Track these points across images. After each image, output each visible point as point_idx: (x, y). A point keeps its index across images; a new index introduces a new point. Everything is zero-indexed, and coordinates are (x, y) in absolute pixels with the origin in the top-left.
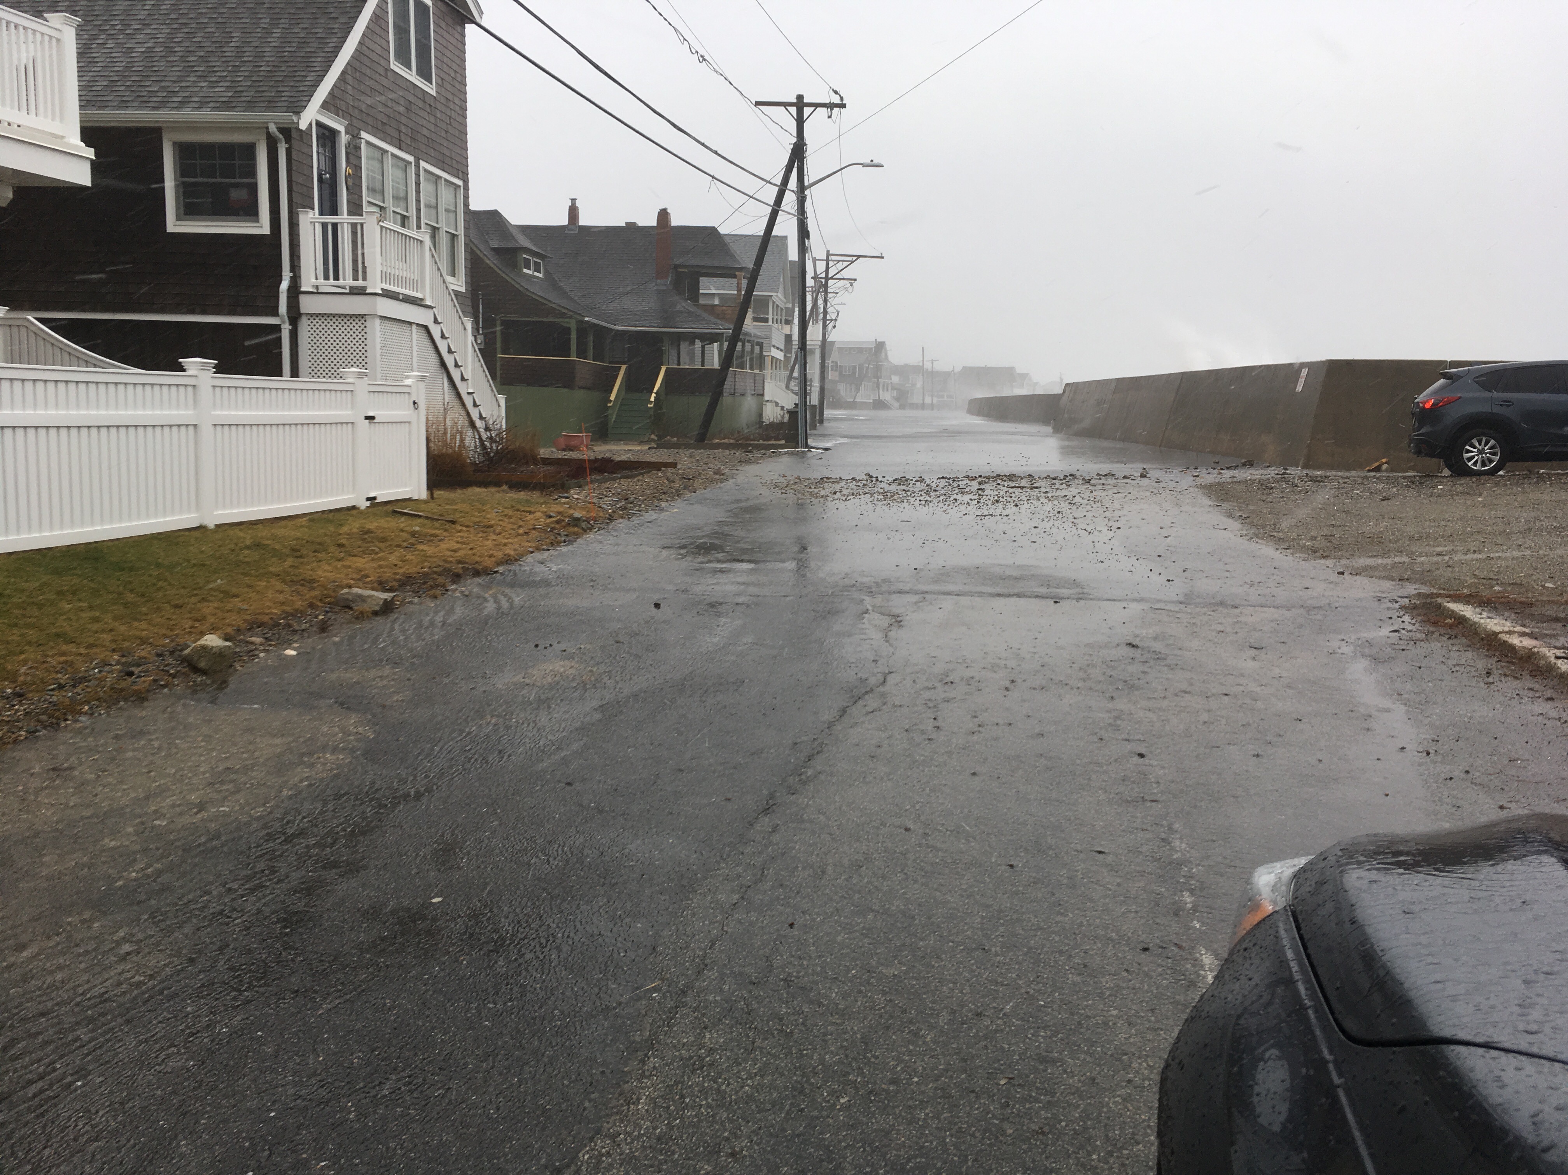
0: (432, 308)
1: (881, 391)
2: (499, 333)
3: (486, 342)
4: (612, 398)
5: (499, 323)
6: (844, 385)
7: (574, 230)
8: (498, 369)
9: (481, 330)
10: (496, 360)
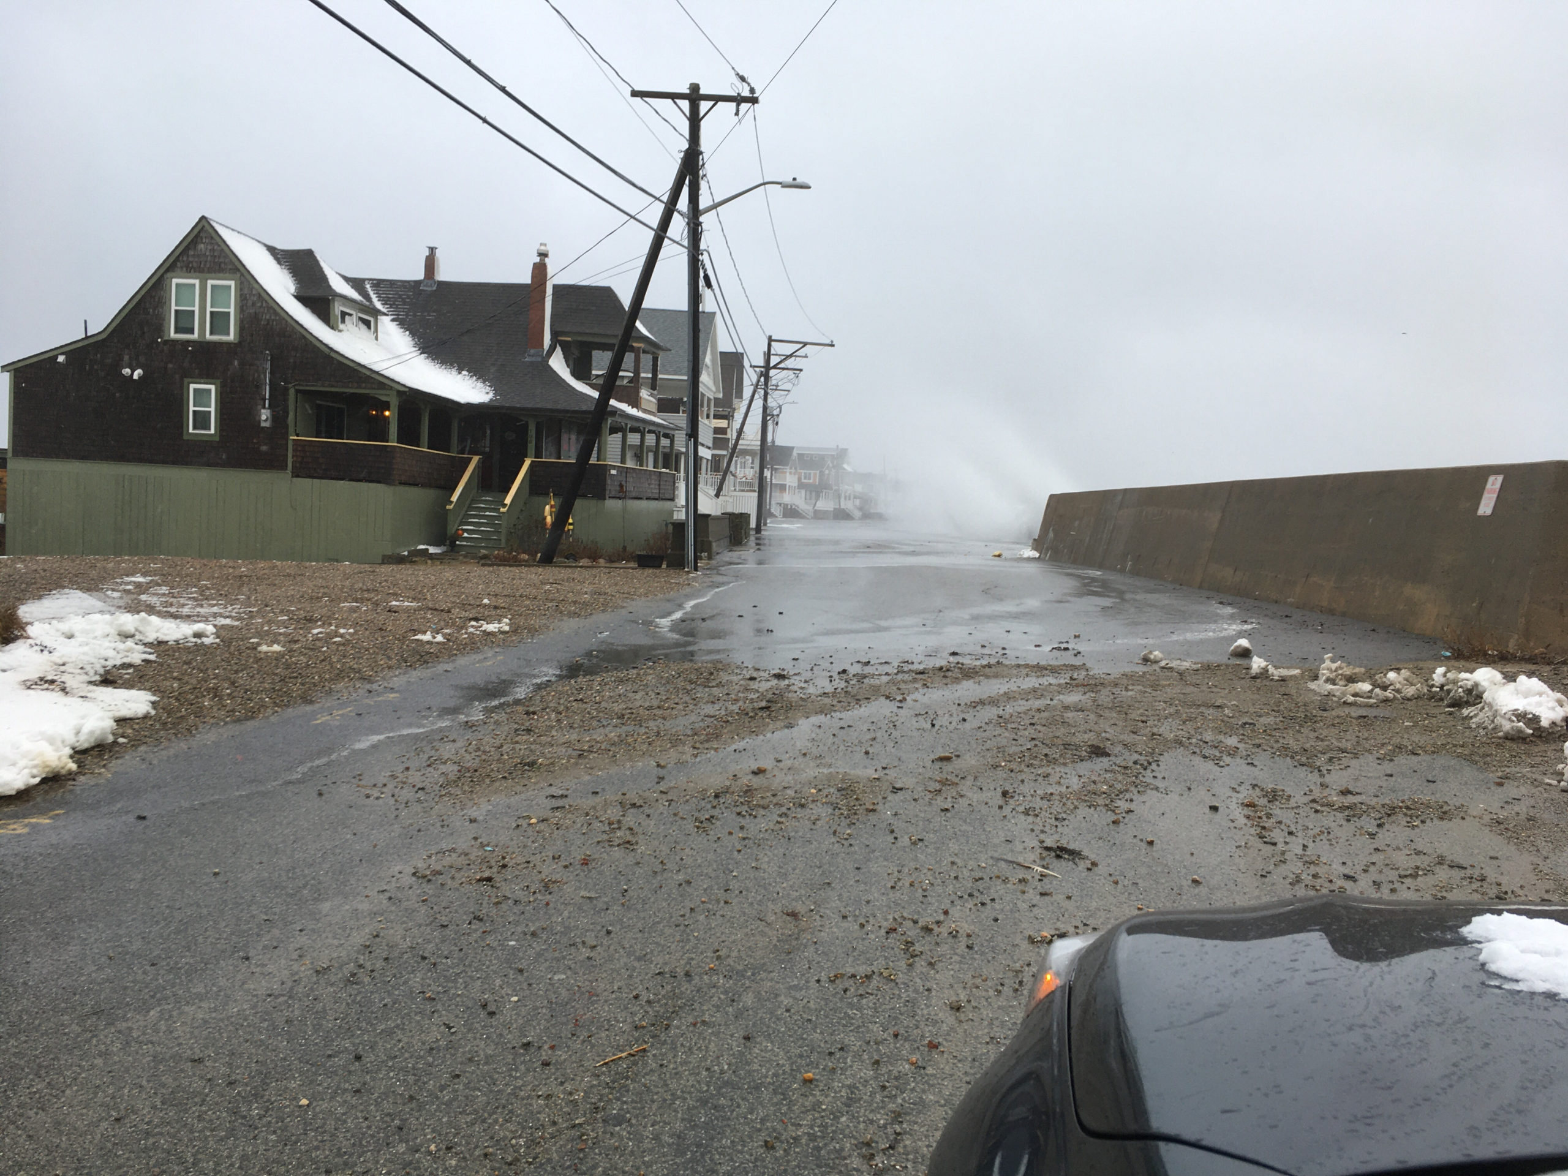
1: (842, 499)
2: (291, 408)
3: (275, 418)
4: (455, 498)
5: (292, 392)
6: (803, 492)
7: (431, 286)
8: (290, 455)
9: (267, 402)
10: (287, 444)
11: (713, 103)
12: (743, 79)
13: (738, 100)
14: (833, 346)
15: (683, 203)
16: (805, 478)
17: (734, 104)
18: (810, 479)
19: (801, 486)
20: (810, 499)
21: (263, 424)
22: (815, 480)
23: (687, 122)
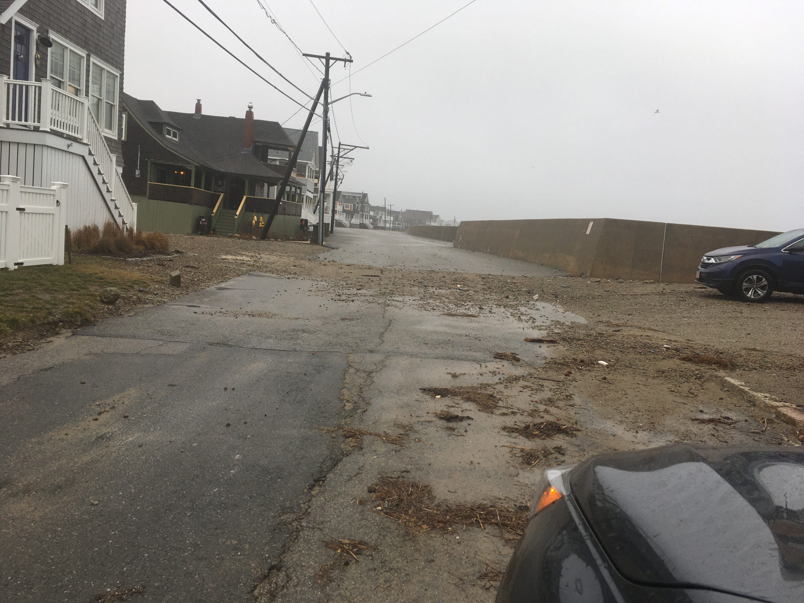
0: (88, 145)
1: (364, 219)
2: (149, 169)
3: (141, 173)
4: (215, 211)
5: (149, 164)
6: (345, 214)
7: (198, 117)
8: (148, 190)
9: (138, 167)
10: (147, 185)
11: (335, 61)
12: (348, 53)
13: (345, 60)
14: (368, 148)
15: (322, 100)
16: (346, 208)
17: (344, 62)
18: (348, 208)
19: (344, 211)
20: (348, 218)
21: (136, 176)
22: (351, 208)
23: (324, 68)
